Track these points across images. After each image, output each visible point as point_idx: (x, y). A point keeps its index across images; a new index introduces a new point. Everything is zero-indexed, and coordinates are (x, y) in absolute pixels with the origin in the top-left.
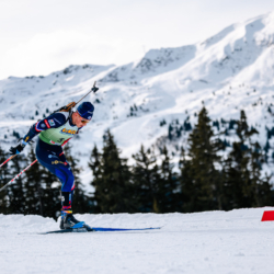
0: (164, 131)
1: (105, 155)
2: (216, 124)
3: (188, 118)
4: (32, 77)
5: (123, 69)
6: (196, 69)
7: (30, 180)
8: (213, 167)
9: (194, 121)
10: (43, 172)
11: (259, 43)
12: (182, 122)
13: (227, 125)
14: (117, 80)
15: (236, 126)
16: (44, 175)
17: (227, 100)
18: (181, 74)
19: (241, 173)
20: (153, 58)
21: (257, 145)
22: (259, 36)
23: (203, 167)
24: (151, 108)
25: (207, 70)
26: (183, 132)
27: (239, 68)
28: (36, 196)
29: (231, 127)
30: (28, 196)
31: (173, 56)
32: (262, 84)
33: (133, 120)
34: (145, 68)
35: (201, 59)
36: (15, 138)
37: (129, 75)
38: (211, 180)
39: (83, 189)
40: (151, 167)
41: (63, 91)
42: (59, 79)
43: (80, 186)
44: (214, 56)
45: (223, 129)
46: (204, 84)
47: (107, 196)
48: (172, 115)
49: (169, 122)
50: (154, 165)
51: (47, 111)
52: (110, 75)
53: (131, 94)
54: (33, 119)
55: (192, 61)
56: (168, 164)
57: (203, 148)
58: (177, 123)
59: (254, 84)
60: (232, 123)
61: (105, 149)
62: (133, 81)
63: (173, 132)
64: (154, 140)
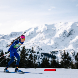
2: (26, 50)
5: (6, 36)
8: (25, 59)
9: (21, 49)
11: (37, 33)
13: (28, 50)
14: (4, 38)
15: (30, 51)
17: (29, 45)
19: (31, 62)
20: (13, 34)
21: (35, 55)
22: (37, 31)
23: (23, 59)
26: (18, 51)
27: (32, 38)
29: (29, 51)
31: (17, 34)
32: (36, 42)
34: (11, 36)
45: (27, 51)
52: (3, 37)
53: (7, 42)
57: (23, 55)
59: (35, 41)
60: (30, 50)
61: (1, 54)
62: (8, 39)
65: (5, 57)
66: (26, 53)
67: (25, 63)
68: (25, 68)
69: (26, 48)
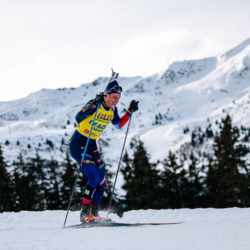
0: (188, 138)
1: (135, 161)
2: (236, 131)
3: (210, 126)
4: (64, 89)
5: (148, 80)
6: (217, 79)
7: (65, 185)
8: (237, 171)
9: (216, 129)
12: (204, 130)
13: (247, 132)
14: (143, 91)
16: (79, 180)
17: (246, 108)
18: (203, 84)
20: (176, 70)
23: (228, 171)
24: (175, 117)
25: (227, 80)
26: (205, 139)
28: (71, 199)
30: (64, 199)
31: (195, 68)
33: (158, 128)
34: (168, 79)
35: (221, 70)
36: (48, 146)
37: (154, 86)
38: (236, 183)
39: (115, 192)
40: (178, 171)
42: (88, 90)
43: (112, 189)
44: (234, 67)
45: (242, 136)
46: (224, 93)
47: (139, 199)
48: (195, 123)
49: (192, 129)
50: (181, 169)
52: (137, 86)
53: (156, 103)
54: (65, 128)
55: (214, 72)
56: (194, 168)
57: (228, 153)
58: (200, 130)
61: (135, 155)
62: (158, 91)
63: (196, 139)
64: (177, 147)
65: (155, 165)
66: (236, 144)
67: (236, 185)
68: (241, 206)
69: (236, 122)
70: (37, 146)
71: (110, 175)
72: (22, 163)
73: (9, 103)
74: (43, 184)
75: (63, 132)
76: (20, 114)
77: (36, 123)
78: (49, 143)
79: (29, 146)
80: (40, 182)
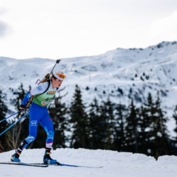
4: (134, 49)
7: (129, 125)
10: (139, 119)
16: (139, 122)
28: (133, 136)
30: (127, 136)
36: (119, 93)
39: (168, 134)
41: (156, 60)
42: (153, 51)
43: (166, 131)
51: (144, 74)
54: (133, 79)
70: (110, 92)
71: (165, 120)
72: (96, 106)
73: (91, 57)
74: (112, 123)
75: (131, 82)
76: (99, 66)
77: (111, 74)
78: (120, 90)
79: (104, 92)
80: (110, 121)
